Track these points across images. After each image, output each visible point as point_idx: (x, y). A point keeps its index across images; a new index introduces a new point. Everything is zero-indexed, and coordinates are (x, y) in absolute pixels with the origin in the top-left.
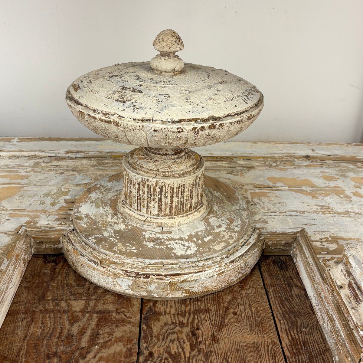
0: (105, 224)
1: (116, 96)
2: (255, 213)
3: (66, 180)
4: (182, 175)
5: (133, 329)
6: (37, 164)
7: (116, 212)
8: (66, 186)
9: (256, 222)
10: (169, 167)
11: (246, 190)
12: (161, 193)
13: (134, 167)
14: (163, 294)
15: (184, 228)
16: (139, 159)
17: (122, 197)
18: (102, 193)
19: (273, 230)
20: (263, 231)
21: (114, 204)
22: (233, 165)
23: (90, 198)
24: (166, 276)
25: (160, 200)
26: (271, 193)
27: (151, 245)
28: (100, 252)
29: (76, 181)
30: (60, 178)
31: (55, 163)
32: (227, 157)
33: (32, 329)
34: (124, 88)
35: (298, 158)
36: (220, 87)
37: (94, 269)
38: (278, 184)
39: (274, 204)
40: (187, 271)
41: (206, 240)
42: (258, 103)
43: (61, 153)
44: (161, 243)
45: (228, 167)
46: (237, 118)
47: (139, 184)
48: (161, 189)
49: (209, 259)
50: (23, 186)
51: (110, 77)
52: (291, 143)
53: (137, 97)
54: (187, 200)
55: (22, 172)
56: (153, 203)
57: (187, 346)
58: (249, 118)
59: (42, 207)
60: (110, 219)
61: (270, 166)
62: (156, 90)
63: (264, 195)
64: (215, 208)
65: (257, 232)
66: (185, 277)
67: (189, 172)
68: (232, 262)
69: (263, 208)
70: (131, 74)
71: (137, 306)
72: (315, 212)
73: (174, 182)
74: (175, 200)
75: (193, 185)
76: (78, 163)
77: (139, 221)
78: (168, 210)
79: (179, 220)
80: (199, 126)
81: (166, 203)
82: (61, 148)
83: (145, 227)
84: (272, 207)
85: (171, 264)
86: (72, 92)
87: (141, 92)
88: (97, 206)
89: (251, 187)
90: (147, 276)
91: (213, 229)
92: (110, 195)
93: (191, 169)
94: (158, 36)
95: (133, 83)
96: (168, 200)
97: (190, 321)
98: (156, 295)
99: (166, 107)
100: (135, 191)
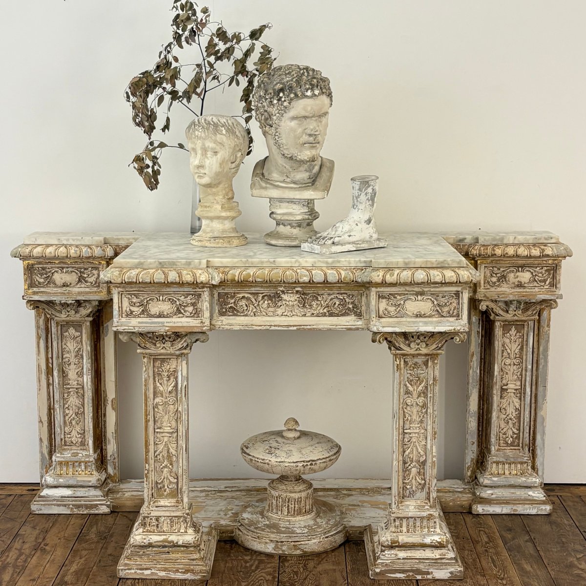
0: (258, 522)
1: (267, 451)
2: (345, 518)
3: (229, 503)
4: (300, 492)
5: (276, 565)
6: (207, 495)
7: (263, 516)
8: (230, 506)
9: (344, 521)
10: (293, 487)
11: (343, 507)
12: (289, 502)
13: (274, 489)
14: (290, 552)
15: (302, 523)
16: (277, 484)
17: (267, 508)
18: (254, 508)
19: (353, 525)
20: (347, 525)
21: (262, 513)
22: (338, 494)
23: (247, 511)
24: (291, 542)
25: (288, 506)
26: (358, 509)
27: (284, 529)
28: (257, 533)
29: (236, 504)
30: (225, 502)
31: (218, 494)
32: (335, 489)
33: (227, 565)
34: (270, 447)
35: (384, 489)
36: (317, 445)
37: (255, 541)
38: (365, 504)
39: (358, 514)
40: (302, 540)
41: (313, 527)
42: (336, 453)
43: (222, 488)
44: (289, 529)
45: (335, 495)
46: (324, 460)
47: (277, 498)
48: (289, 499)
49: (314, 535)
50: (204, 507)
51: (263, 441)
52: (383, 479)
53: (277, 451)
54: (303, 507)
55: (200, 500)
56: (284, 508)
57: (302, 570)
58: (330, 460)
59: (219, 516)
60: (260, 519)
61: (364, 494)
62: (286, 448)
63: (354, 509)
64: (321, 515)
65: (344, 525)
66: (302, 543)
67: (304, 491)
68: (327, 537)
69: (351, 516)
70: (273, 440)
71: (277, 558)
72: (382, 517)
73: (296, 496)
74: (296, 506)
75: (307, 498)
76: (234, 494)
77: (277, 519)
78: (293, 512)
79: (299, 518)
80: (305, 464)
81: (291, 508)
82: (222, 485)
83: (280, 522)
84: (356, 515)
85: (294, 537)
86: (245, 449)
87: (279, 449)
88: (252, 514)
89: (347, 505)
90: (282, 542)
91: (318, 523)
92: (259, 509)
93: (305, 489)
94: (287, 421)
95: (274, 444)
96: (293, 506)
97: (304, 562)
98: (286, 553)
99: (290, 456)
100: (274, 502)
